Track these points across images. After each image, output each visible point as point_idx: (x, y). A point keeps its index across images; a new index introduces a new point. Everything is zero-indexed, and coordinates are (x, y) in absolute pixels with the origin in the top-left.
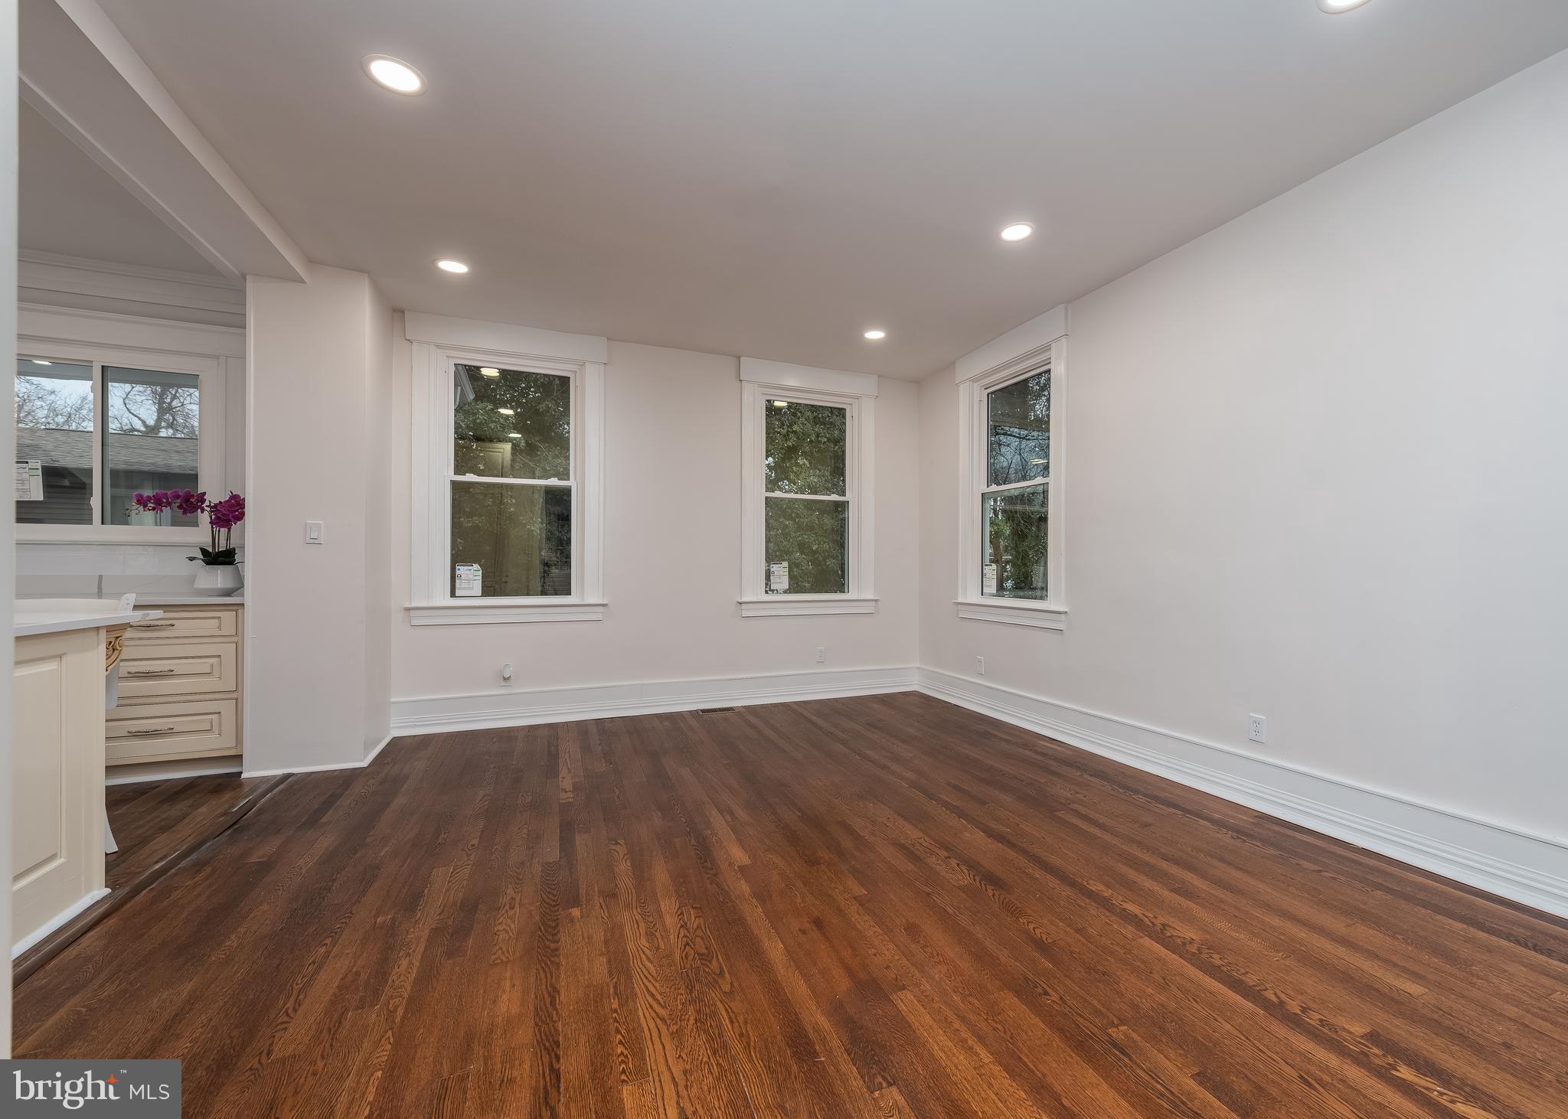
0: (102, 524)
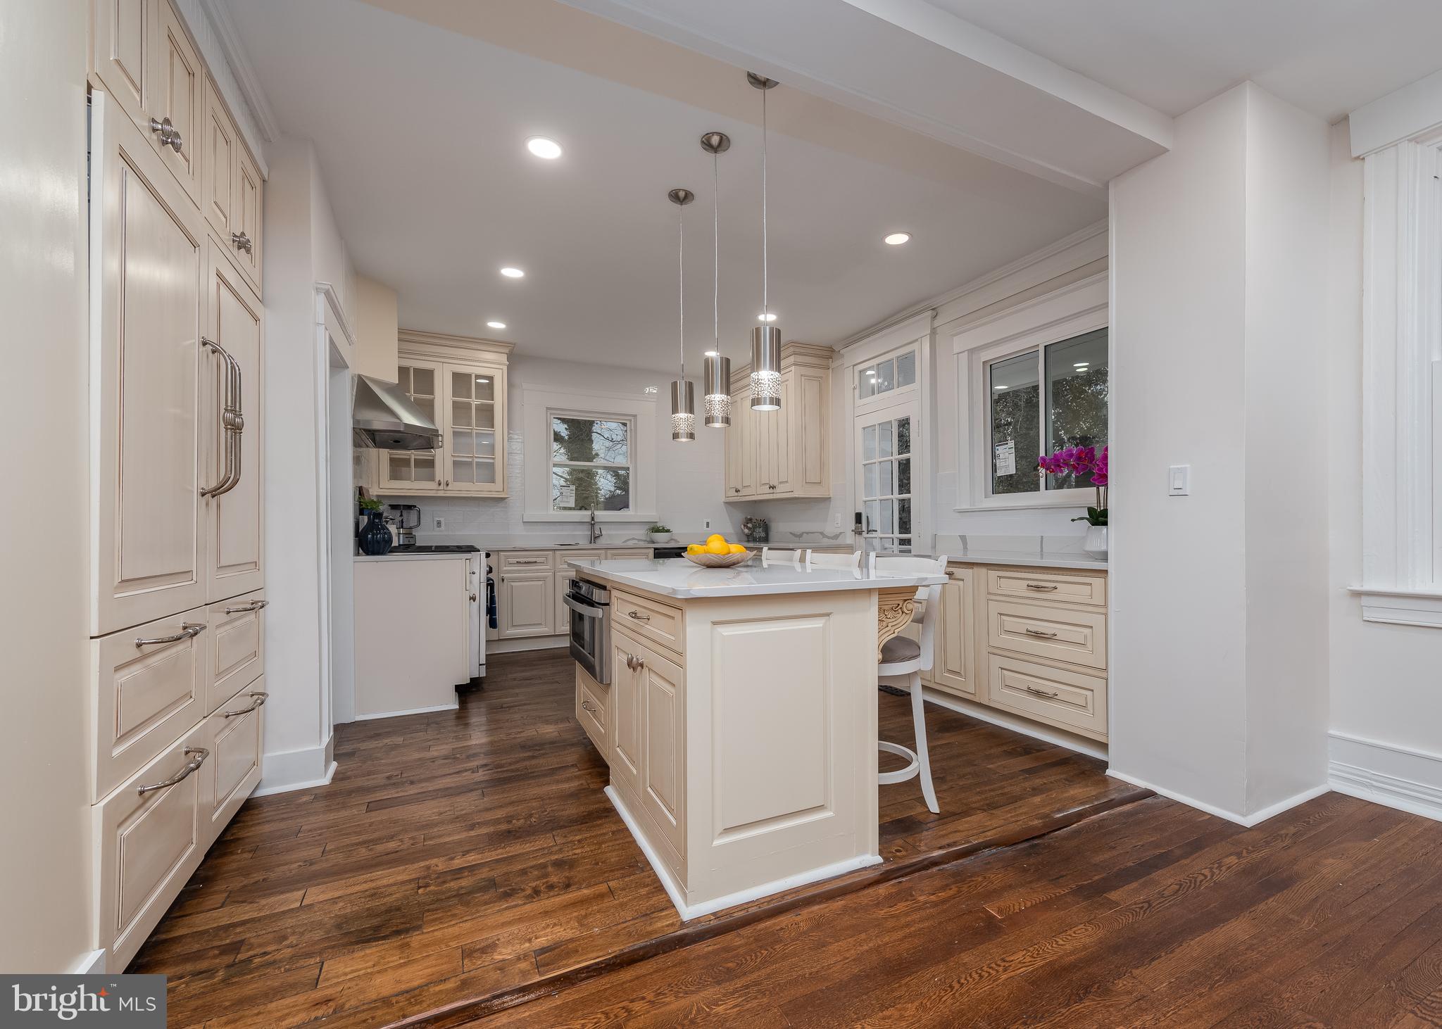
0: (1046, 489)
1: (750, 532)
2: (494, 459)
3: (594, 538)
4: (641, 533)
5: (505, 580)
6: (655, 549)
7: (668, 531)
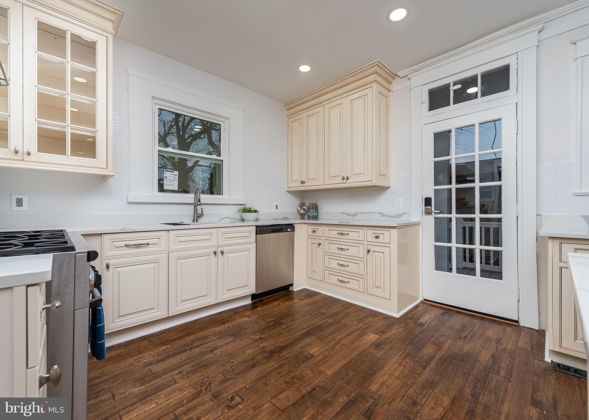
1: (304, 212)
2: (94, 132)
3: (197, 217)
4: (233, 212)
5: (111, 267)
6: (257, 226)
7: (255, 211)
